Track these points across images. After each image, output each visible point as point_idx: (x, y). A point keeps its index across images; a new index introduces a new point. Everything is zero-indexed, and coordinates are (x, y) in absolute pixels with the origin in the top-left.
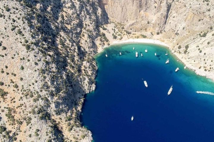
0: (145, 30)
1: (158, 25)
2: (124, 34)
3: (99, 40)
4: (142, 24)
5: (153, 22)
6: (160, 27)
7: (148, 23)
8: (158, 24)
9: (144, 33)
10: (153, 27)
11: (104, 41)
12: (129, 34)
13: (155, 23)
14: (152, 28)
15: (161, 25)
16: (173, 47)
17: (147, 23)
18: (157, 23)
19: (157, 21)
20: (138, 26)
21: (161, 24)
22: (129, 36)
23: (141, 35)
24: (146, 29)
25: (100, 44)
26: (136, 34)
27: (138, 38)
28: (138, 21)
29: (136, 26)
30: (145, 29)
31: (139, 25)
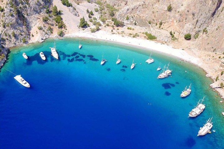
0: (158, 25)
1: (191, 16)
2: (108, 25)
3: (42, 20)
4: (155, 10)
5: (182, 9)
6: (197, 21)
7: (170, 9)
8: (193, 14)
9: (153, 31)
10: (180, 21)
11: (53, 25)
12: (118, 26)
13: (186, 11)
14: (176, 24)
15: (201, 19)
16: (220, 73)
17: (166, 9)
18: (191, 11)
19: (192, 8)
20: (146, 15)
21: (202, 17)
22: (118, 29)
23: (146, 33)
24: (161, 24)
25: (40, 29)
26: (133, 30)
27: (134, 37)
28: (147, 4)
29: (142, 15)
30: (158, 23)
31: (147, 12)
